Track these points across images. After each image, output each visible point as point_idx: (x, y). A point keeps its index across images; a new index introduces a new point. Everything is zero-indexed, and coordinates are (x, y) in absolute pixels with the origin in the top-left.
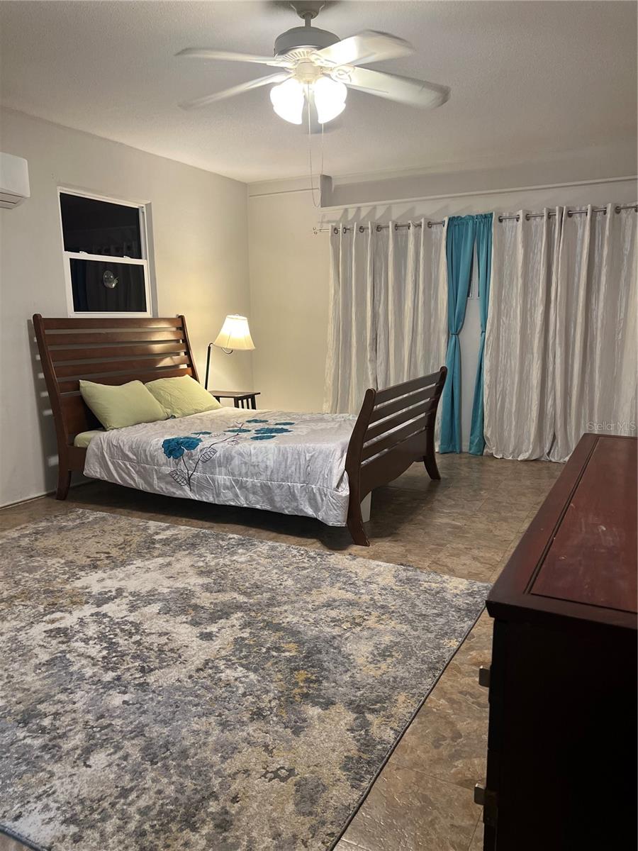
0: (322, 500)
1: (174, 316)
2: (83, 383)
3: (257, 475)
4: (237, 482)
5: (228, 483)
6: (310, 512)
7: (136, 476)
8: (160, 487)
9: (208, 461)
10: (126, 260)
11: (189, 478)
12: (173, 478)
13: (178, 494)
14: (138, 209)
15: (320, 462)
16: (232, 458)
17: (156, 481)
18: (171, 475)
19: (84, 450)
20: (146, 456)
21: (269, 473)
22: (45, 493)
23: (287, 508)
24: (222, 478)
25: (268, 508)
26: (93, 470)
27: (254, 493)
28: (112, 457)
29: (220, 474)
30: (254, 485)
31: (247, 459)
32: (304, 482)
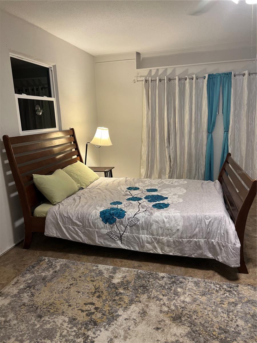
0: (221, 249)
1: (68, 129)
3: (171, 235)
4: (155, 239)
5: (149, 240)
6: (210, 256)
7: (82, 235)
8: (99, 242)
9: (134, 225)
10: (45, 98)
11: (121, 236)
12: (109, 236)
13: (113, 245)
14: (48, 68)
16: (151, 225)
17: (97, 239)
18: (107, 234)
19: (44, 219)
20: (89, 223)
21: (180, 234)
23: (194, 254)
24: (145, 236)
25: (179, 254)
26: (51, 231)
27: (168, 246)
28: (64, 223)
29: (143, 234)
30: (168, 241)
31: (162, 225)
32: (206, 238)
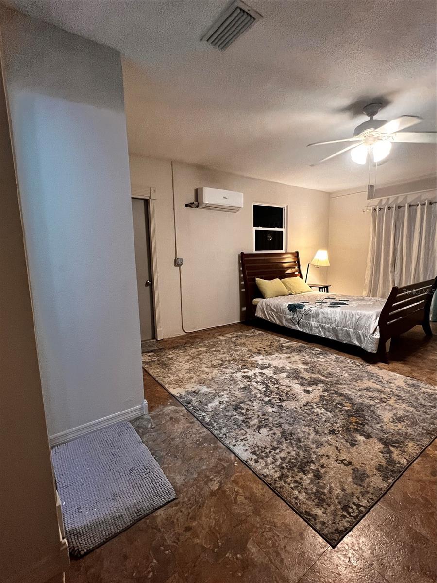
0: (364, 339)
1: (294, 252)
2: (257, 279)
3: (331, 323)
4: (320, 325)
5: (316, 326)
6: (357, 343)
7: (276, 319)
8: (285, 323)
9: (307, 315)
10: (277, 229)
11: (299, 321)
12: (291, 320)
13: (294, 328)
14: (282, 208)
15: (364, 320)
16: (319, 314)
17: (284, 321)
18: (290, 319)
19: (256, 306)
20: (280, 310)
21: (337, 323)
22: (239, 321)
23: (345, 340)
24: (313, 323)
25: (335, 339)
26: (259, 314)
27: (329, 331)
28: (267, 309)
29: (313, 321)
30: (329, 328)
31: (326, 316)
32: (355, 329)
